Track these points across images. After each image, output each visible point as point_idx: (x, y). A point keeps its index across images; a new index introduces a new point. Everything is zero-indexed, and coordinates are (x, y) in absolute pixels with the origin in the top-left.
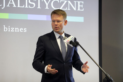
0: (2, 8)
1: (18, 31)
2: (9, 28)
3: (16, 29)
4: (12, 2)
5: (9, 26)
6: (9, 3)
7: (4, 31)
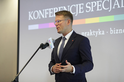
0: (109, 11)
1: (122, 33)
2: (114, 30)
3: (120, 30)
4: (117, 4)
5: (114, 29)
6: (115, 4)
7: (111, 33)
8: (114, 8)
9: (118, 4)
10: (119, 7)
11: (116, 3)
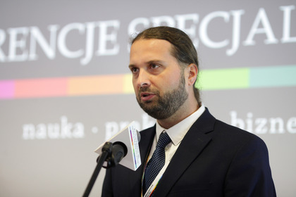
1: (281, 131)
4: (263, 28)
6: (254, 31)
8: (249, 41)
9: (268, 29)
10: (271, 39)
11: (261, 26)
